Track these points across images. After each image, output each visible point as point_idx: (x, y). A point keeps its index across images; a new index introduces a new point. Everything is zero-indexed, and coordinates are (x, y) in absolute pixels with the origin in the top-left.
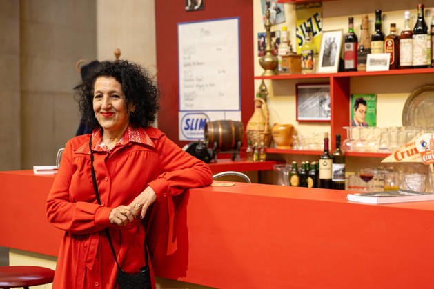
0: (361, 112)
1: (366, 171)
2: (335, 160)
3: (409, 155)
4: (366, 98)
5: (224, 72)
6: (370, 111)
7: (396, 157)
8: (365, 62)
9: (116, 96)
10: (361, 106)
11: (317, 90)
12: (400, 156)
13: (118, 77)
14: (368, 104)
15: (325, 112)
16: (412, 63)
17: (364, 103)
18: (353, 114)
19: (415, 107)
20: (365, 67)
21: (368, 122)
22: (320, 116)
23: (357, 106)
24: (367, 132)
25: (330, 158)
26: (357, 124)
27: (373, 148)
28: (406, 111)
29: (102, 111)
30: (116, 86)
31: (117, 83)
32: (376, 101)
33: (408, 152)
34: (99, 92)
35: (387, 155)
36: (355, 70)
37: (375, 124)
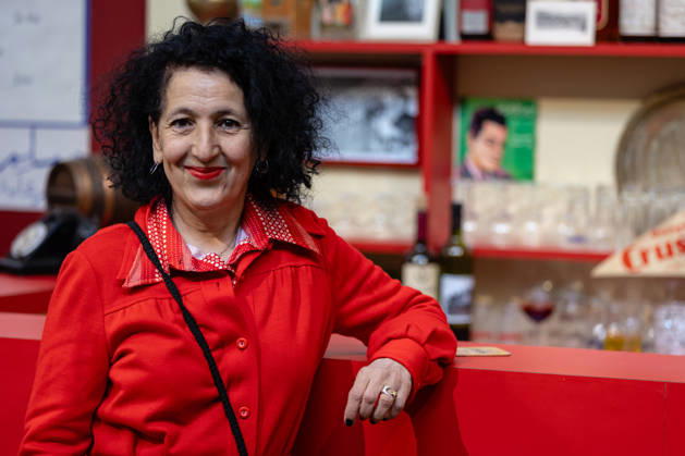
0: (491, 142)
2: (448, 266)
4: (504, 109)
6: (516, 141)
8: (521, 18)
9: (231, 123)
10: (491, 130)
11: (357, 83)
13: (237, 71)
14: (513, 124)
15: (381, 140)
16: (657, 28)
17: (501, 120)
19: (651, 137)
21: (511, 169)
22: (367, 149)
23: (477, 126)
28: (625, 145)
29: (190, 162)
30: (230, 97)
31: (234, 89)
32: (533, 119)
34: (184, 111)
36: (488, 37)
37: (528, 175)
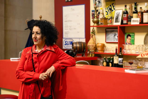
0: (129, 39)
1: (131, 61)
2: (120, 57)
3: (146, 55)
4: (131, 34)
5: (79, 24)
6: (132, 39)
7: (142, 56)
8: (130, 21)
10: (129, 37)
11: (113, 31)
12: (143, 56)
14: (132, 36)
15: (116, 39)
17: (130, 36)
18: (126, 40)
20: (131, 23)
21: (131, 43)
24: (131, 47)
25: (117, 56)
26: (127, 43)
27: (133, 52)
28: (145, 39)
32: (134, 35)
33: (146, 54)
35: (138, 55)
36: (127, 24)
37: (134, 44)
